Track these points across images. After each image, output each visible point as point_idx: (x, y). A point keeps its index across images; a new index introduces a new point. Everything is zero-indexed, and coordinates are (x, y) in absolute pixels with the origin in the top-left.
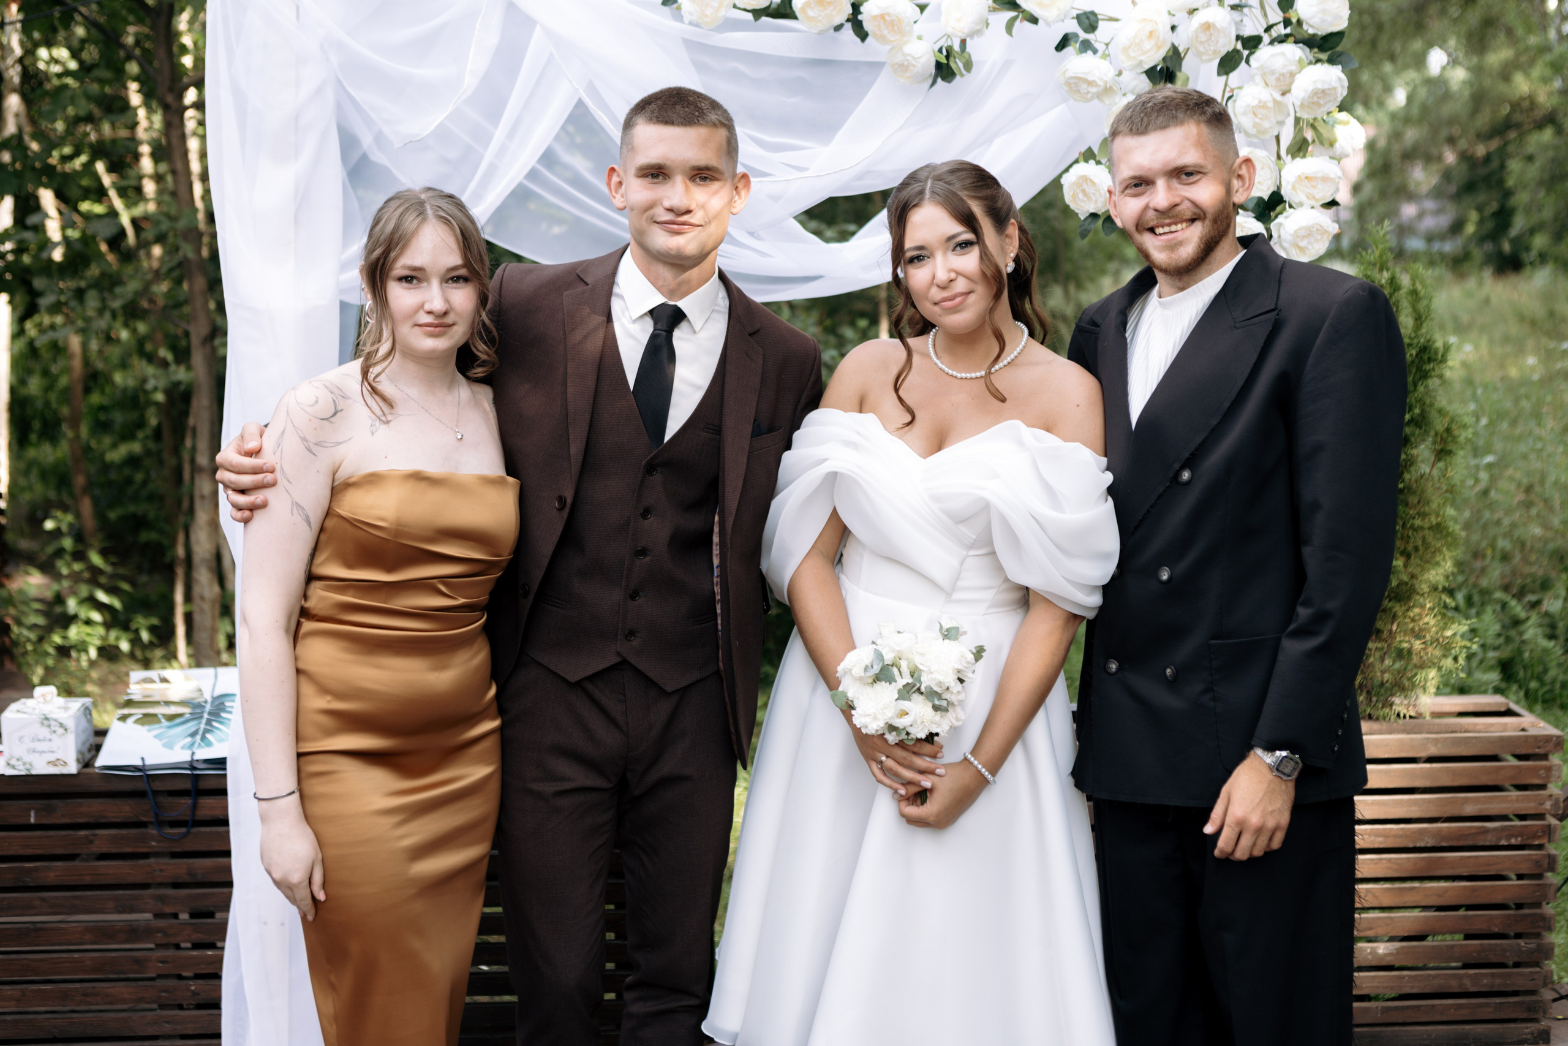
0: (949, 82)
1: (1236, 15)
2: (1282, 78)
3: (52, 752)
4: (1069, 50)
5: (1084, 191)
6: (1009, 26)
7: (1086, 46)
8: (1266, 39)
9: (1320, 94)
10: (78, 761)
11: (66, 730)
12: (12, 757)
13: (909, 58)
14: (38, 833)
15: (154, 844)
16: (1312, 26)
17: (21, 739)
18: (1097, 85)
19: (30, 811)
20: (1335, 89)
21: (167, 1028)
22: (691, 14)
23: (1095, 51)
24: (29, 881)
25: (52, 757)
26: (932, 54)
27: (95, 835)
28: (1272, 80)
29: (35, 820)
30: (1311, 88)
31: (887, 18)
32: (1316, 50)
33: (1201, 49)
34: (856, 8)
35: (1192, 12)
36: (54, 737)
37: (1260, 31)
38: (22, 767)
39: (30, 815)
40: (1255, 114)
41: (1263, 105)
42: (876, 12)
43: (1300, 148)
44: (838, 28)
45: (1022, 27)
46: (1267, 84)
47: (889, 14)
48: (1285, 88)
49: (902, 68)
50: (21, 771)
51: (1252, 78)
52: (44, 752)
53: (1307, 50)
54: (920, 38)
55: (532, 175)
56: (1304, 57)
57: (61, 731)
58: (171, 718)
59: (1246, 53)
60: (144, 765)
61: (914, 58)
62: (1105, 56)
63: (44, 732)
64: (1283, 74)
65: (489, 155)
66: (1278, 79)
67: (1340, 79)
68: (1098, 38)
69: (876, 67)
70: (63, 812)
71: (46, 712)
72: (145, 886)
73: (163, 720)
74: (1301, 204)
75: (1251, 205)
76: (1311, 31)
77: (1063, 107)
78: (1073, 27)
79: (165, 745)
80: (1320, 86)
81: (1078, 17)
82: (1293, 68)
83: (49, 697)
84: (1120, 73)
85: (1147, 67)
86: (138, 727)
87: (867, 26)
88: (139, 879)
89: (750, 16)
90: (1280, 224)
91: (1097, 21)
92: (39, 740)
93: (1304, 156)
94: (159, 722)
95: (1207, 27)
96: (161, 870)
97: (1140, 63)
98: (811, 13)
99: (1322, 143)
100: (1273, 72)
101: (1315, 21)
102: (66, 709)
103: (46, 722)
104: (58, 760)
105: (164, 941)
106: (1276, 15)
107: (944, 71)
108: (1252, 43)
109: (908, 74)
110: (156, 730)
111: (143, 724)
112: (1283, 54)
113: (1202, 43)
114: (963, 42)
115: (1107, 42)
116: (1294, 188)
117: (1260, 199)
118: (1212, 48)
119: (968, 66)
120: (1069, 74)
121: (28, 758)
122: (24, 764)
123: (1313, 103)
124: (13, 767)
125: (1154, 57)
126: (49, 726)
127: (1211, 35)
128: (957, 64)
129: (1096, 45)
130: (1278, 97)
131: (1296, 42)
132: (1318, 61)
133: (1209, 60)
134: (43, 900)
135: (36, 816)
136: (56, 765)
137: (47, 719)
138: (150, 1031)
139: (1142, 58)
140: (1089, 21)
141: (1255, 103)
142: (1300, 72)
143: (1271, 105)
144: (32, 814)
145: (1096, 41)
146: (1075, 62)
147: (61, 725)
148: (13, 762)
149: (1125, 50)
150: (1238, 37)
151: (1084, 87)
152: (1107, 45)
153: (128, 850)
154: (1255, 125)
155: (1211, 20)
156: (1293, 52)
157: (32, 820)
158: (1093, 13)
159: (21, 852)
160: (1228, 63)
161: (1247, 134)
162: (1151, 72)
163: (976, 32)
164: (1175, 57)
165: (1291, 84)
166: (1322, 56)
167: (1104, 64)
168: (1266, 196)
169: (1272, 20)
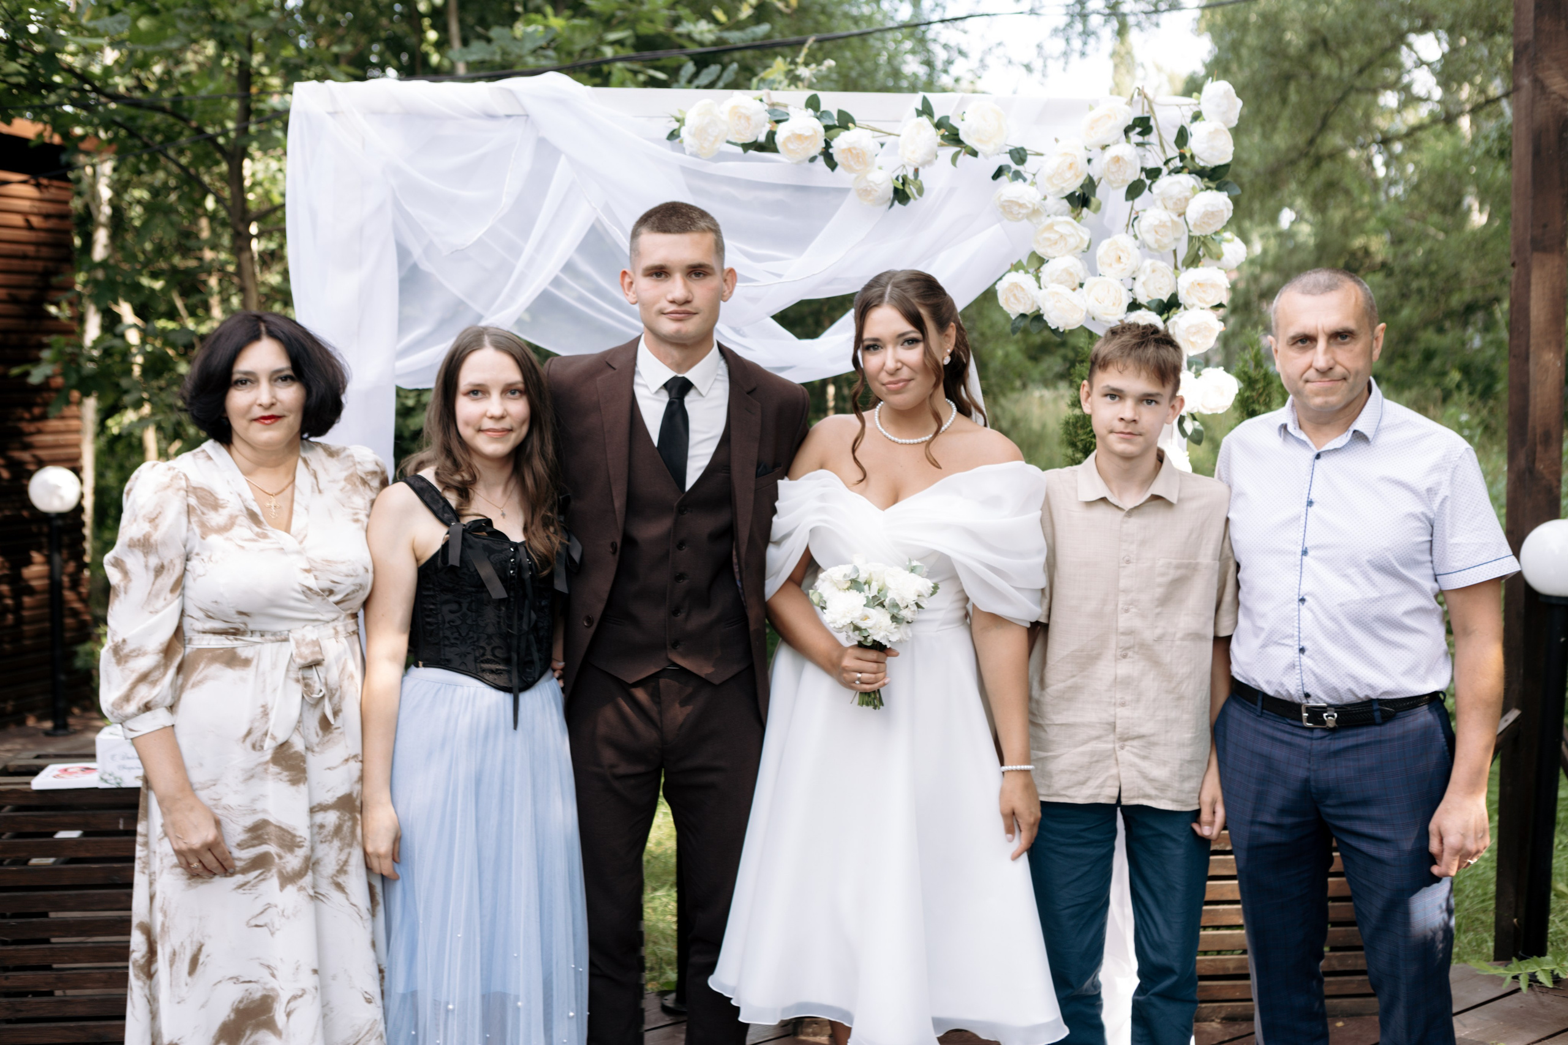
0: (905, 204)
1: (1140, 150)
2: (1178, 202)
4: (1003, 179)
5: (1015, 295)
6: (954, 159)
7: (1017, 175)
8: (1165, 170)
9: (1210, 215)
12: (105, 772)
13: (871, 184)
14: (125, 838)
16: (1202, 160)
17: (113, 757)
18: (1027, 207)
19: (118, 818)
20: (1222, 211)
22: (691, 146)
23: (1025, 180)
24: (117, 879)
26: (891, 181)
28: (1170, 204)
29: (124, 827)
30: (1203, 210)
31: (854, 151)
32: (1206, 180)
33: (1112, 178)
34: (828, 144)
35: (1104, 147)
37: (1160, 164)
38: (113, 781)
39: (118, 823)
40: (1156, 232)
41: (1163, 225)
42: (844, 146)
43: (1193, 261)
44: (813, 159)
45: (965, 159)
46: (1166, 208)
47: (855, 148)
48: (1181, 211)
49: (865, 193)
50: (112, 784)
51: (1153, 203)
52: (132, 769)
53: (1199, 179)
54: (880, 168)
55: (556, 282)
56: (1196, 185)
59: (1148, 182)
61: (875, 185)
62: (1033, 183)
64: (1179, 200)
65: (520, 265)
66: (1175, 204)
67: (1226, 203)
68: (1027, 169)
69: (843, 191)
74: (1193, 306)
75: (1153, 305)
76: (1202, 164)
77: (998, 225)
78: (1006, 160)
80: (1210, 209)
81: (1011, 152)
82: (1188, 194)
84: (1045, 198)
85: (1068, 192)
87: (836, 158)
89: (740, 150)
90: (1175, 323)
91: (1026, 155)
92: (128, 758)
93: (1197, 267)
95: (1117, 160)
97: (1062, 189)
98: (791, 147)
99: (1211, 257)
100: (1171, 198)
101: (1205, 155)
106: (1173, 151)
107: (901, 195)
108: (1154, 174)
109: (871, 198)
112: (1179, 183)
113: (1113, 173)
114: (916, 171)
115: (1034, 172)
116: (1188, 292)
117: (1161, 301)
118: (1121, 178)
119: (920, 191)
120: (1004, 198)
121: (118, 773)
122: (115, 778)
123: (1204, 223)
124: (106, 781)
125: (1074, 185)
127: (1120, 167)
128: (911, 190)
129: (1025, 175)
130: (1175, 218)
131: (1190, 173)
132: (1208, 188)
133: (1119, 188)
135: (125, 824)
139: (1064, 185)
140: (1019, 155)
141: (1157, 222)
142: (1193, 197)
143: (1169, 224)
144: (121, 822)
145: (1025, 172)
146: (1008, 188)
148: (106, 777)
149: (1050, 178)
150: (1143, 169)
151: (1016, 209)
152: (1034, 175)
154: (1157, 241)
155: (1120, 154)
156: (1187, 180)
157: (121, 827)
158: (1023, 149)
159: (111, 854)
160: (1134, 190)
161: (1150, 248)
162: (1070, 198)
163: (927, 163)
164: (1090, 185)
165: (1186, 207)
166: (1211, 185)
167: (1032, 190)
168: (1165, 299)
169: (1169, 156)
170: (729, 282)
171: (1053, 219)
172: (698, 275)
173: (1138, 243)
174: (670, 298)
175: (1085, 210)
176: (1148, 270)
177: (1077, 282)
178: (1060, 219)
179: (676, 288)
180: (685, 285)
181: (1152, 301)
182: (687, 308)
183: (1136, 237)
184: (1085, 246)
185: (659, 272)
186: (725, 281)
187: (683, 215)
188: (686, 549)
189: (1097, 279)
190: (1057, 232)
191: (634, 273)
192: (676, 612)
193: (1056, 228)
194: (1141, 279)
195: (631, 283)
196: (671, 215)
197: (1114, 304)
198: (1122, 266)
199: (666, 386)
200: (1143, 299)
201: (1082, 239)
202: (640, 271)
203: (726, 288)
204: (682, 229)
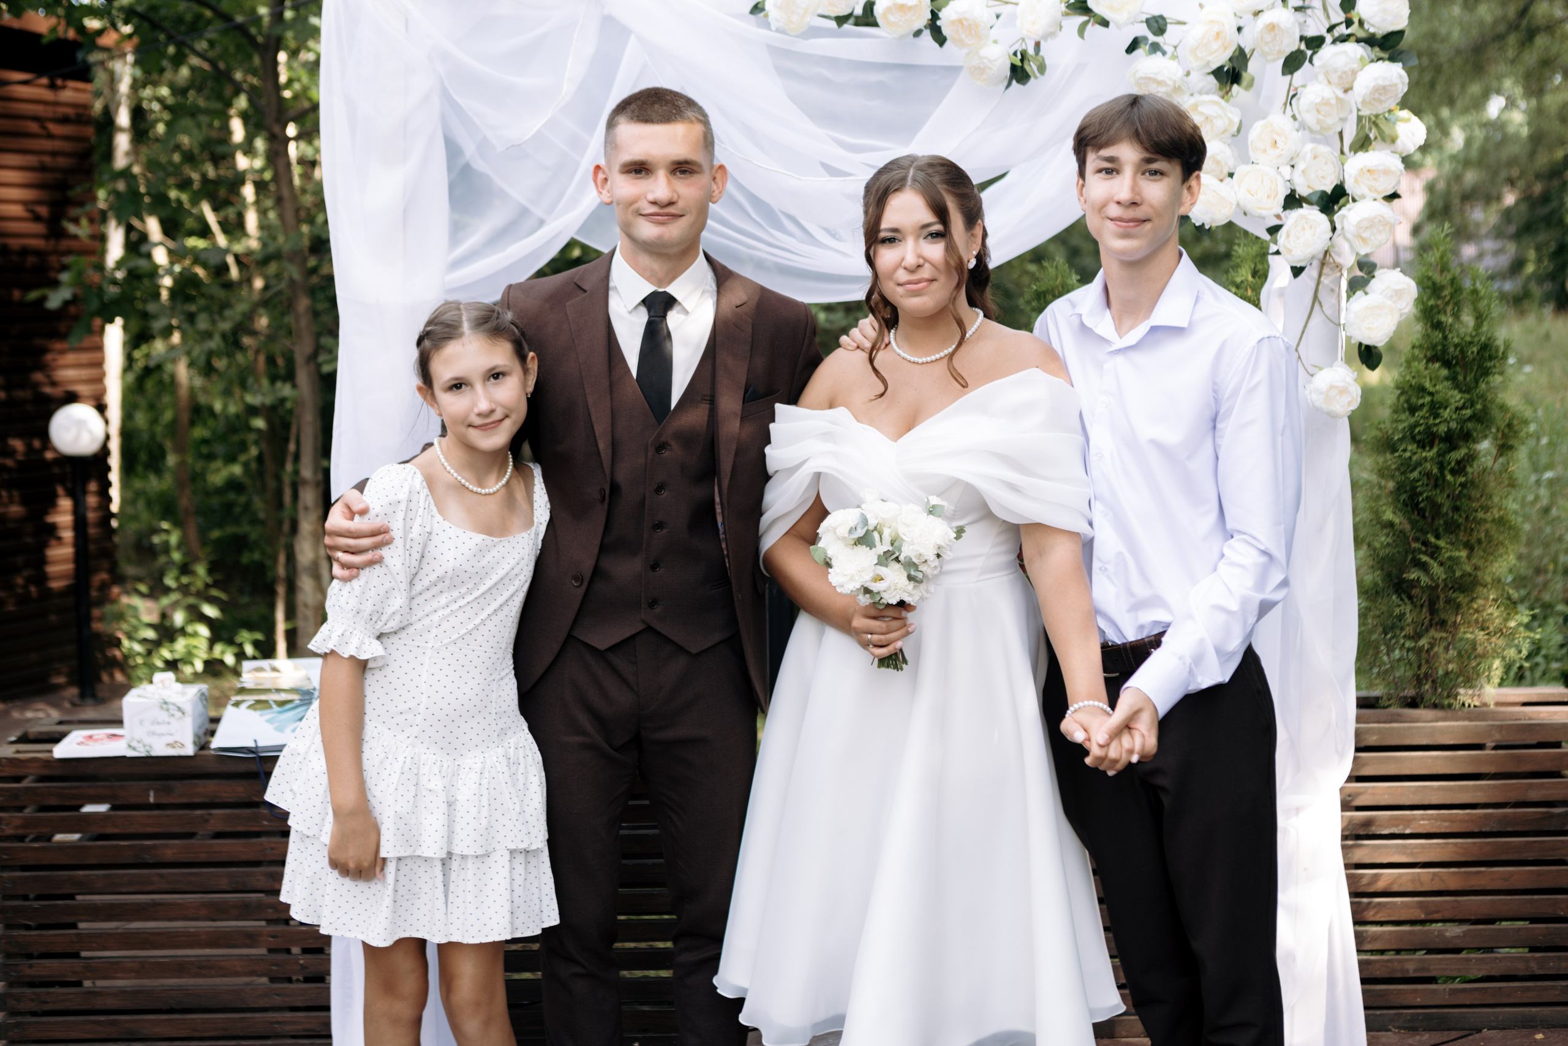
0: (1024, 84)
1: (1300, 16)
2: (1344, 76)
3: (171, 735)
4: (1139, 52)
6: (1081, 31)
7: (1155, 48)
8: (1329, 39)
9: (1381, 91)
10: (195, 743)
11: (183, 713)
12: (133, 739)
13: (985, 61)
14: (157, 812)
15: (265, 823)
16: (1373, 26)
17: (141, 722)
18: (1166, 85)
19: (148, 790)
20: (1396, 85)
21: (277, 1001)
22: (778, 21)
23: (1164, 53)
24: (148, 858)
25: (171, 740)
26: (1007, 57)
27: (210, 814)
28: (1334, 78)
29: (155, 800)
30: (1373, 84)
31: (965, 23)
32: (1377, 49)
33: (1266, 49)
34: (935, 16)
35: (1257, 13)
36: (172, 720)
37: (1323, 32)
38: (142, 749)
39: (149, 795)
40: (1318, 111)
41: (1326, 103)
42: (954, 17)
43: (1363, 144)
44: (918, 33)
45: (1094, 30)
46: (1329, 82)
47: (966, 19)
48: (1347, 86)
49: (979, 71)
50: (141, 753)
51: (1315, 77)
52: (163, 734)
53: (1369, 48)
54: (995, 42)
56: (1365, 55)
57: (179, 714)
58: (281, 704)
59: (1309, 53)
60: (257, 747)
61: (990, 61)
62: (1174, 57)
63: (163, 716)
64: (1345, 72)
66: (1340, 77)
67: (1400, 76)
68: (1166, 40)
69: (954, 70)
70: (181, 791)
71: (165, 697)
72: (257, 864)
73: (274, 706)
74: (1363, 197)
75: (1315, 199)
76: (1372, 30)
78: (1143, 30)
79: (276, 729)
80: (1381, 82)
81: (1148, 21)
82: (1355, 66)
83: (167, 683)
84: (1188, 74)
85: (1214, 66)
86: (251, 712)
87: (945, 31)
88: (251, 857)
89: (833, 24)
90: (1344, 216)
91: (1166, 24)
92: (159, 723)
93: (1367, 151)
94: (270, 707)
95: (1272, 27)
96: (272, 849)
97: (1208, 63)
98: (892, 18)
99: (1383, 140)
100: (1335, 71)
101: (1376, 20)
102: (184, 694)
103: (165, 706)
104: (176, 742)
105: (275, 916)
106: (1338, 16)
107: (1019, 73)
108: (1315, 43)
109: (984, 77)
110: (268, 715)
111: (255, 709)
112: (1345, 52)
113: (1267, 43)
114: (1037, 45)
115: (1175, 44)
116: (1356, 181)
117: (1324, 193)
118: (1277, 48)
119: (1042, 68)
120: (1139, 75)
121: (148, 740)
122: (144, 746)
123: (1374, 99)
124: (134, 749)
125: (1221, 58)
126: (168, 710)
127: (1276, 35)
128: (1031, 67)
129: (1165, 48)
130: (1340, 94)
131: (1358, 41)
132: (1379, 59)
133: (1274, 60)
134: (161, 876)
135: (155, 796)
136: (174, 747)
137: (166, 703)
138: (262, 1003)
139: (1210, 58)
140: (1158, 25)
141: (1318, 100)
142: (1362, 69)
143: (1333, 102)
144: (152, 794)
145: (1165, 43)
146: (1145, 63)
147: (179, 709)
148: (134, 744)
149: (1193, 51)
150: (1302, 38)
151: (1153, 87)
152: (1175, 47)
153: (241, 829)
154: (1319, 122)
155: (1275, 21)
156: (1355, 51)
157: (152, 800)
158: (1162, 17)
159: (141, 830)
160: (1293, 63)
161: (1311, 131)
162: (1218, 73)
163: (1050, 35)
164: (1241, 58)
165: (1353, 81)
166: (1382, 55)
167: (1173, 64)
168: (1329, 190)
169: (1334, 21)
170: (718, 180)
171: (1197, 98)
172: (684, 172)
173: (1297, 124)
174: (651, 197)
175: (1235, 86)
176: (1309, 156)
177: (1226, 171)
178: (1205, 98)
179: (659, 187)
180: (669, 183)
181: (1315, 193)
182: (671, 210)
183: (1294, 117)
184: (1235, 129)
185: (639, 169)
186: (714, 179)
187: (667, 102)
188: (665, 494)
189: (1249, 167)
190: (1201, 113)
191: (610, 168)
192: (654, 567)
193: (1200, 109)
194: (1301, 166)
195: (606, 180)
196: (654, 103)
197: (1268, 197)
198: (1278, 151)
199: (644, 302)
200: (1303, 191)
201: (1231, 121)
202: (616, 168)
203: (715, 187)
204: (667, 119)
